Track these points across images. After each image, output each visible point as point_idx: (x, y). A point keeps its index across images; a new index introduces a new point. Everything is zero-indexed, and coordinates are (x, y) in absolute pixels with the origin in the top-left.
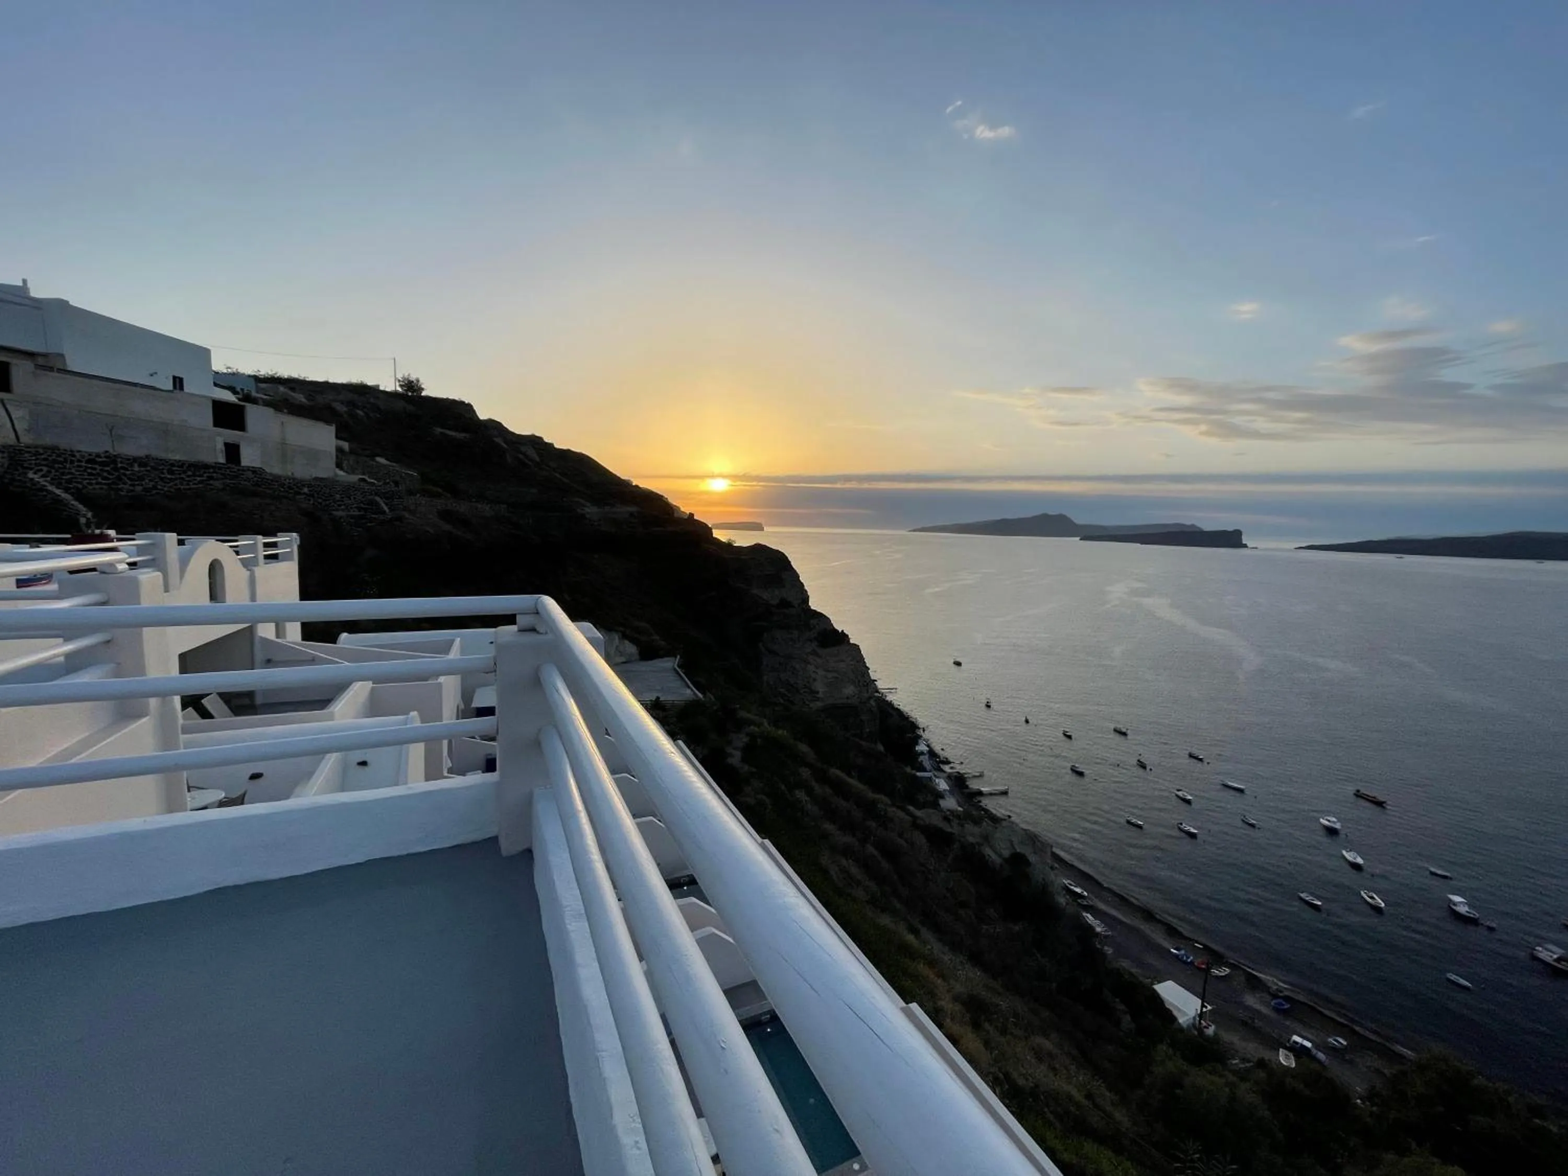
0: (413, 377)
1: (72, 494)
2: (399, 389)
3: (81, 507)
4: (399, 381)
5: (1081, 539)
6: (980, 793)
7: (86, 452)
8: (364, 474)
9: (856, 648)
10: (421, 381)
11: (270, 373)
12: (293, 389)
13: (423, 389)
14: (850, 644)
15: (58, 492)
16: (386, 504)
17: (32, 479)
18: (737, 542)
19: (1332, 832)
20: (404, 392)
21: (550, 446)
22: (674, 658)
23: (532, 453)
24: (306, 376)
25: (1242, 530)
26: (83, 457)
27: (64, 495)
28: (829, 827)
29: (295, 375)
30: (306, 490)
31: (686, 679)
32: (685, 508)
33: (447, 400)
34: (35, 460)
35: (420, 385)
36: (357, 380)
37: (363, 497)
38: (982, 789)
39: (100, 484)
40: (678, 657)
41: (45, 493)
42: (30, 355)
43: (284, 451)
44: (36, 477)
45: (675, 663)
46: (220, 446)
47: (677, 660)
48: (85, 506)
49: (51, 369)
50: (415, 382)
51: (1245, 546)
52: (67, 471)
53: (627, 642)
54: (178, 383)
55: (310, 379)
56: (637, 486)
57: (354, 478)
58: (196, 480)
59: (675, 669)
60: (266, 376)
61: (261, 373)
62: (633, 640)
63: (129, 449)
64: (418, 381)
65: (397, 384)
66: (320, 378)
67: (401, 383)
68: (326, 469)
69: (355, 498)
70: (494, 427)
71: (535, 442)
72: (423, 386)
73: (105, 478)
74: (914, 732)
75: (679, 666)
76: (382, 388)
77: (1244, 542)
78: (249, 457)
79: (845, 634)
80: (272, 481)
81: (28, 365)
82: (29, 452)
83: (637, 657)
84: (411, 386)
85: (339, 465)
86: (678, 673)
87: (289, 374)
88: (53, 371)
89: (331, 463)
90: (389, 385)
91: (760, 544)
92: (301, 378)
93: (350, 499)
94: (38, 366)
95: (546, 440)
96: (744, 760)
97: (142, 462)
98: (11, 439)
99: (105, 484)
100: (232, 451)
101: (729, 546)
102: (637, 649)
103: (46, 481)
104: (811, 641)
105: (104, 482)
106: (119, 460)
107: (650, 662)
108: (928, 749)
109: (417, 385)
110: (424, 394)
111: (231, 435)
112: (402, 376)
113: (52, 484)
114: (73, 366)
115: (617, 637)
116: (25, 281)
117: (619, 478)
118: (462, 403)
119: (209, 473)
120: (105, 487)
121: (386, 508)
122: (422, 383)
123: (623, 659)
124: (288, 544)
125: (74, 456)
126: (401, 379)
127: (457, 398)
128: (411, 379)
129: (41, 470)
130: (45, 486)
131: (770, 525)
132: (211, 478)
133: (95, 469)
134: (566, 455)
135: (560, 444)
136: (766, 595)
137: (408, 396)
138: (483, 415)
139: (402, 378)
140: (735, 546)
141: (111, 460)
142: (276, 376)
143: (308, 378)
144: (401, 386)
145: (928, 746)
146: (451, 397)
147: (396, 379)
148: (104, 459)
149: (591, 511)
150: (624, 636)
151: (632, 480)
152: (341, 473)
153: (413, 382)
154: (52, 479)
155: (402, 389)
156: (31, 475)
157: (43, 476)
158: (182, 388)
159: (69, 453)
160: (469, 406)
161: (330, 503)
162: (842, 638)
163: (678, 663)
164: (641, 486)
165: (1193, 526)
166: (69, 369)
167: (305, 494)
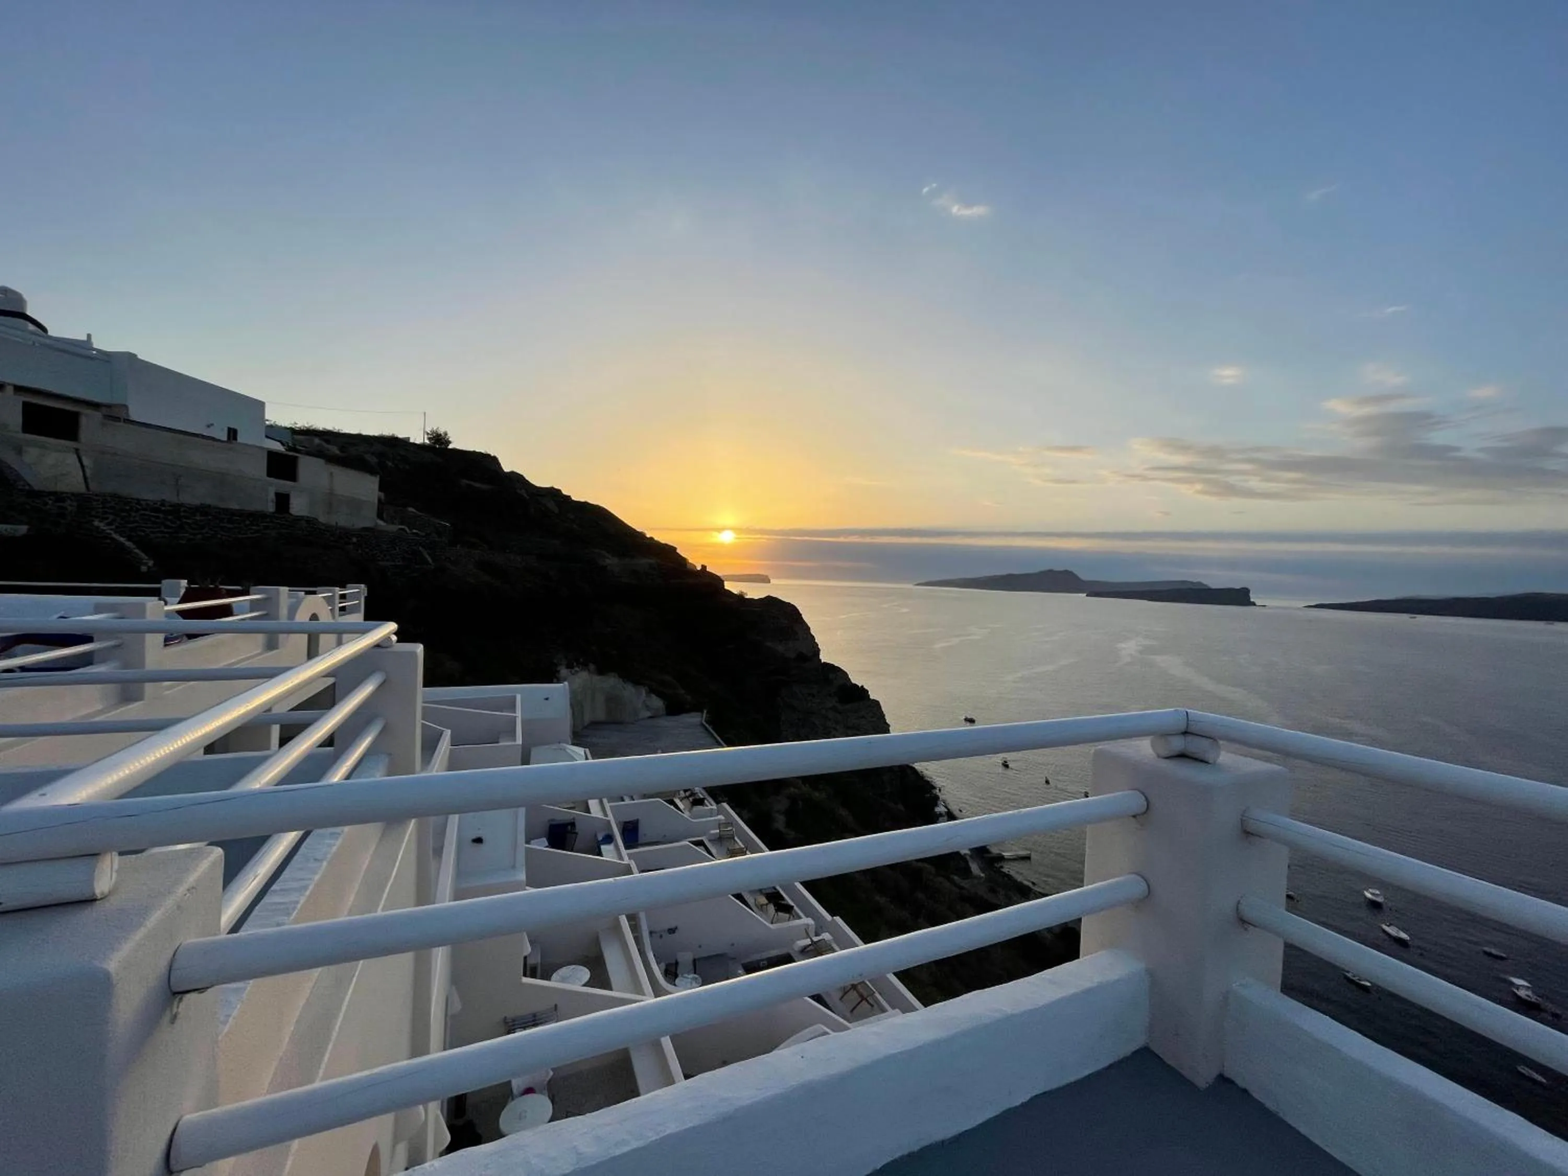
0: (441, 431)
1: (134, 543)
2: (427, 441)
3: (143, 555)
4: (428, 434)
5: (1087, 596)
6: (1001, 858)
7: (152, 501)
8: (401, 524)
9: (876, 704)
10: (449, 435)
11: (306, 425)
12: (327, 442)
13: (450, 442)
14: (870, 699)
15: (122, 539)
16: (429, 554)
17: (98, 528)
18: (748, 593)
19: (1375, 905)
20: (432, 444)
21: (568, 498)
22: (699, 714)
23: (551, 505)
24: (340, 428)
25: (1249, 587)
26: (147, 504)
27: (128, 544)
28: (881, 900)
29: (329, 427)
30: (354, 540)
31: (716, 735)
32: (696, 561)
33: (474, 452)
34: (102, 508)
35: (448, 439)
36: (389, 433)
37: (408, 548)
38: (1004, 854)
39: (162, 532)
40: (705, 711)
41: (108, 541)
42: (96, 406)
43: (331, 500)
44: (102, 526)
45: (702, 717)
46: (272, 496)
47: (704, 715)
48: (146, 554)
49: (117, 419)
50: (443, 435)
51: (1254, 604)
52: (132, 519)
53: (653, 696)
54: (233, 434)
55: (343, 432)
56: (652, 539)
57: (394, 528)
58: (252, 529)
59: (702, 725)
60: (302, 428)
61: (297, 426)
62: (660, 695)
63: (189, 498)
64: (446, 434)
65: (426, 436)
66: (354, 431)
67: (429, 436)
68: (368, 518)
69: (400, 548)
70: (516, 479)
71: (554, 494)
72: (450, 439)
73: (167, 527)
74: (930, 792)
75: (706, 721)
76: (412, 441)
77: (1252, 600)
78: (298, 507)
79: (864, 689)
80: (324, 530)
81: (98, 415)
82: (98, 500)
83: (664, 713)
84: (439, 440)
85: (380, 516)
86: (706, 729)
87: (324, 427)
88: (120, 421)
89: (373, 513)
90: (418, 438)
91: (771, 597)
92: (335, 431)
93: (395, 550)
94: (107, 417)
95: (565, 492)
96: (788, 825)
97: (203, 510)
98: (82, 489)
99: (167, 533)
100: (283, 500)
101: (740, 598)
102: (664, 703)
103: (111, 529)
104: (830, 695)
105: (166, 530)
106: (182, 509)
107: (676, 718)
108: (946, 810)
109: (444, 439)
110: (450, 447)
111: (284, 485)
112: (430, 429)
113: (116, 532)
114: (134, 416)
115: (644, 692)
116: (89, 336)
117: (635, 530)
118: (488, 456)
119: (266, 522)
120: (167, 535)
121: (430, 560)
122: (449, 437)
123: (649, 714)
124: (355, 596)
125: (140, 505)
126: (429, 432)
127: (483, 451)
128: (439, 433)
129: (107, 518)
130: (110, 534)
131: (778, 578)
132: (266, 528)
133: (158, 517)
134: (584, 507)
135: (577, 496)
136: (780, 648)
137: (435, 447)
138: (507, 468)
139: (431, 431)
140: (747, 599)
141: (176, 509)
142: (311, 428)
143: (342, 430)
144: (429, 439)
145: (946, 807)
146: (477, 450)
147: (424, 432)
148: (169, 508)
149: (611, 561)
150: (652, 691)
151: (646, 532)
152: (381, 523)
153: (441, 435)
154: (117, 527)
155: (430, 441)
156: (96, 523)
157: (109, 524)
158: (235, 438)
159: (136, 501)
160: (495, 459)
161: (376, 553)
162: (861, 693)
163: (705, 719)
164: (656, 539)
165: (1200, 583)
166: (131, 419)
167: (354, 543)
